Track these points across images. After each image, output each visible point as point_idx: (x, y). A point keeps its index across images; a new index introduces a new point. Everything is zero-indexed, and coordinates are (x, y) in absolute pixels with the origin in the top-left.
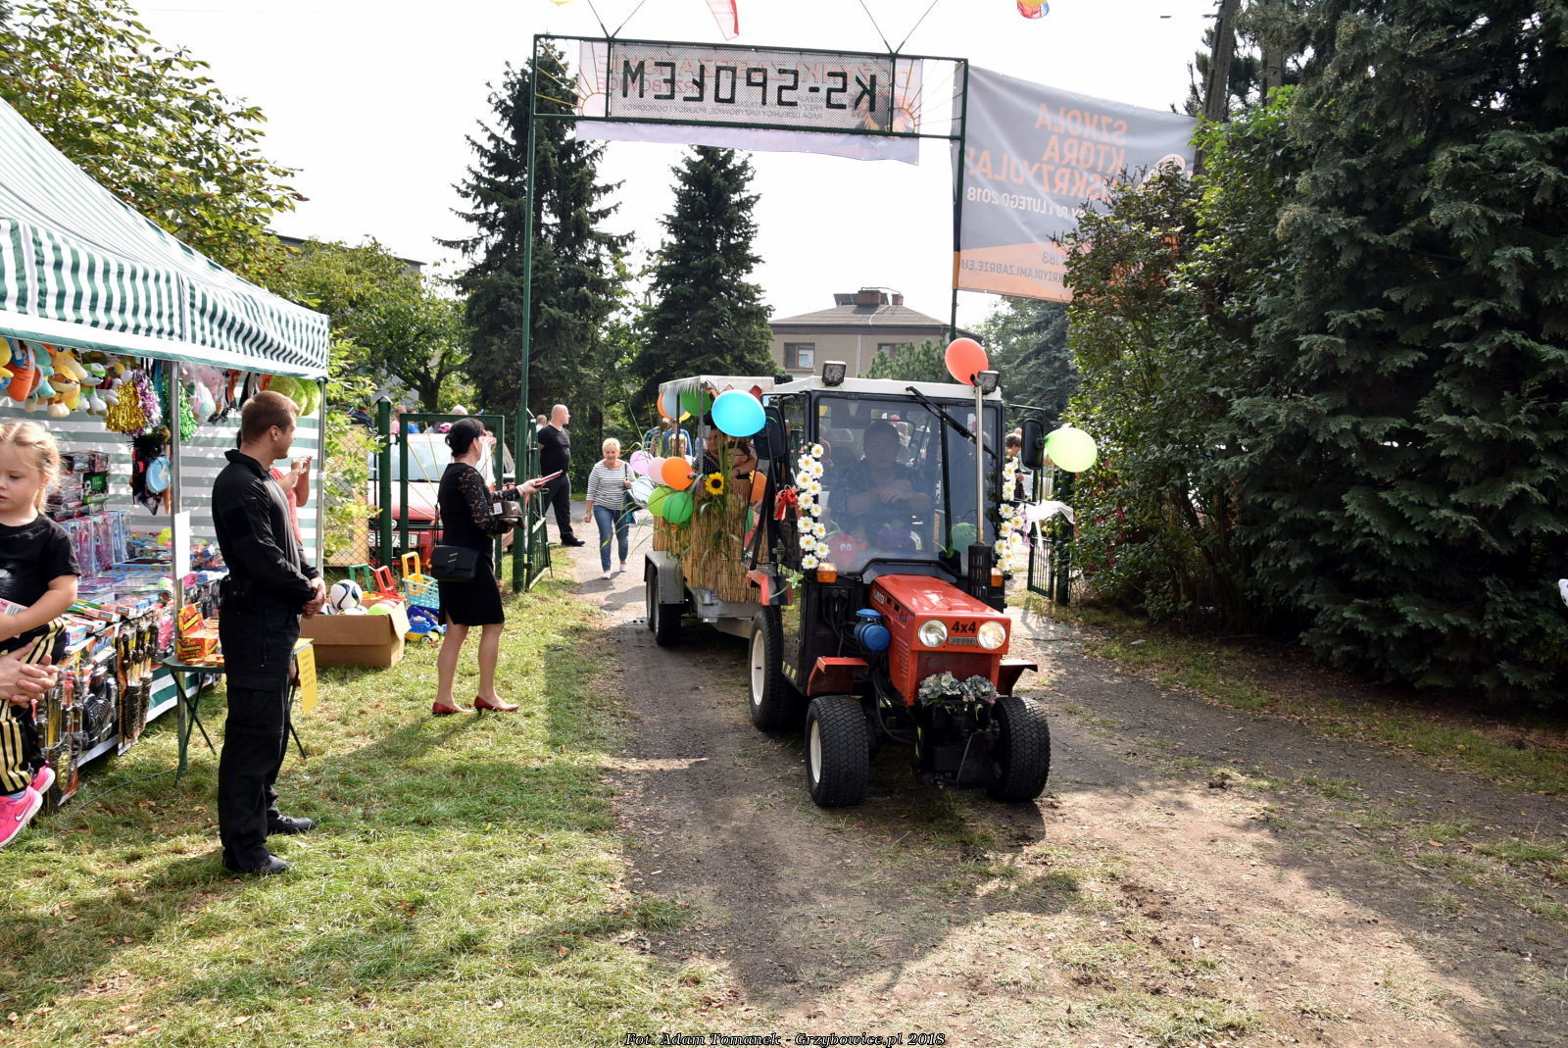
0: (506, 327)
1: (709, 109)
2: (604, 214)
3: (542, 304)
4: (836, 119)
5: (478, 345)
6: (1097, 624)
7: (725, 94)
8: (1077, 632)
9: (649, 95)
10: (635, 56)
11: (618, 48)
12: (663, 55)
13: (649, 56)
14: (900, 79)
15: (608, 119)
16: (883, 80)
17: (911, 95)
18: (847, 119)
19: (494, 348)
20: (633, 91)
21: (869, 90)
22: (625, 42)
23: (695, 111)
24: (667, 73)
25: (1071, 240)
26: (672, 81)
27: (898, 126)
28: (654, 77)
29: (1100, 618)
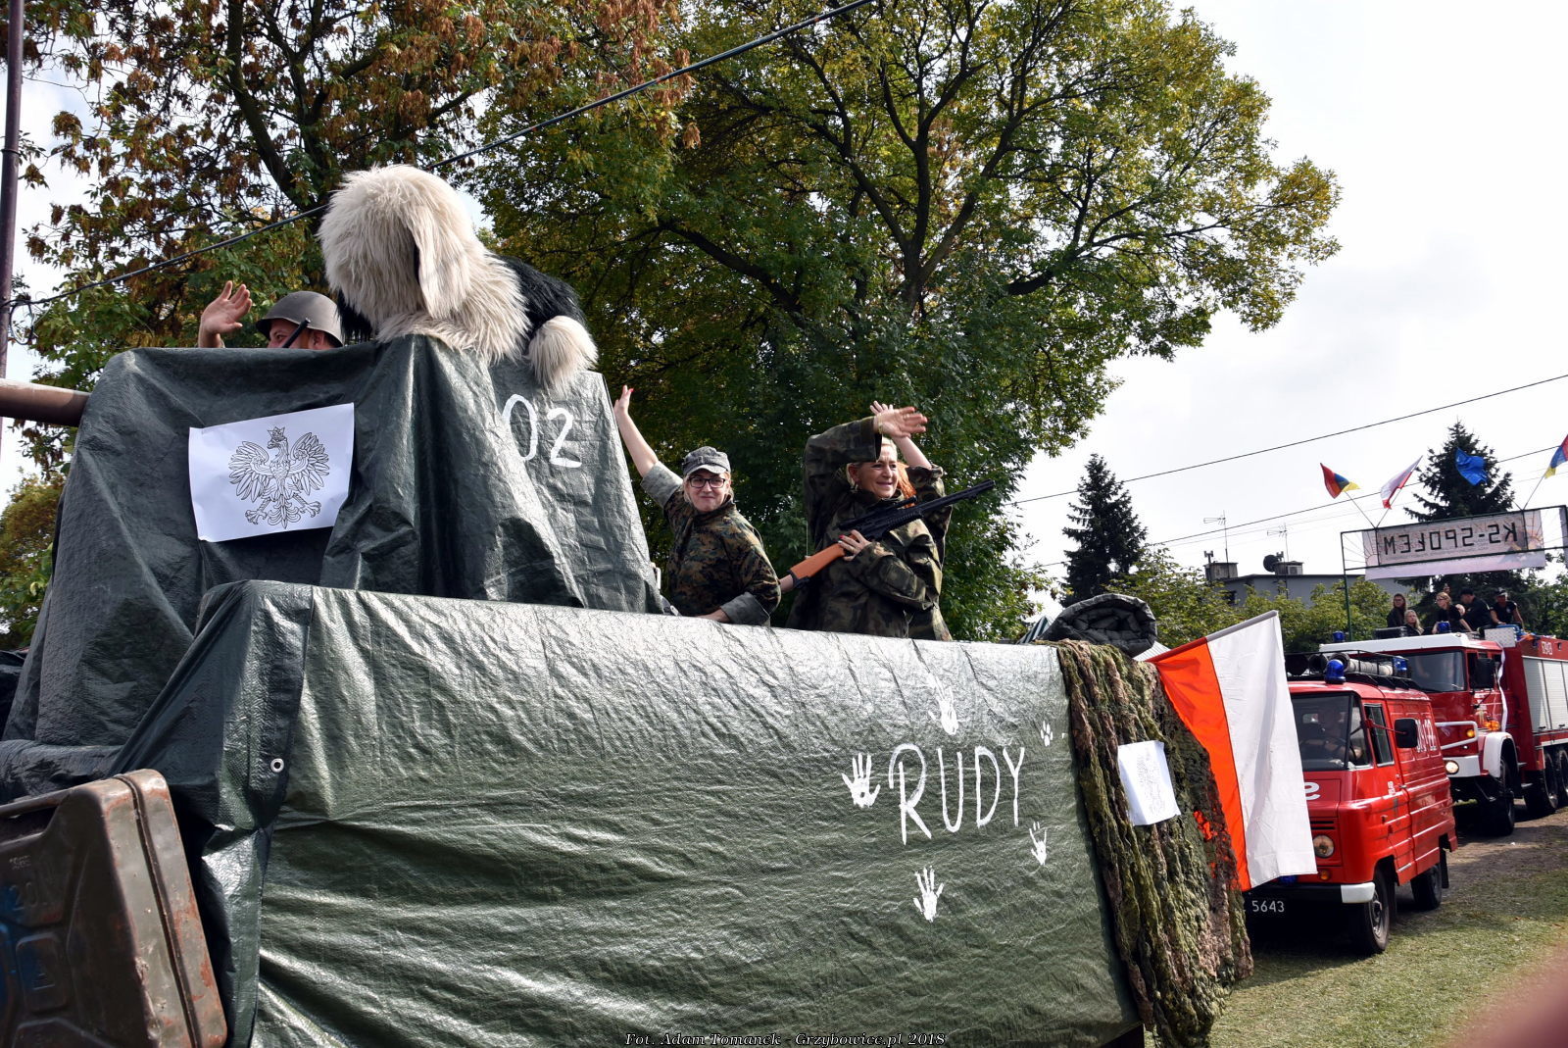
1: (1429, 554)
4: (1496, 548)
7: (1435, 545)
9: (1398, 552)
10: (1389, 535)
11: (1381, 532)
12: (1402, 532)
13: (1395, 533)
14: (1528, 522)
15: (1380, 566)
16: (1519, 524)
17: (1536, 529)
18: (1503, 547)
20: (1390, 551)
21: (1512, 531)
22: (1383, 529)
23: (1422, 556)
24: (1405, 540)
26: (1408, 544)
27: (1531, 546)
28: (1400, 543)
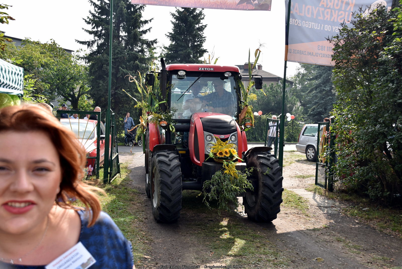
0: (105, 77)
2: (145, 32)
3: (120, 68)
5: (94, 83)
6: (347, 200)
8: (337, 204)
19: (100, 85)
25: (336, 39)
29: (348, 197)
